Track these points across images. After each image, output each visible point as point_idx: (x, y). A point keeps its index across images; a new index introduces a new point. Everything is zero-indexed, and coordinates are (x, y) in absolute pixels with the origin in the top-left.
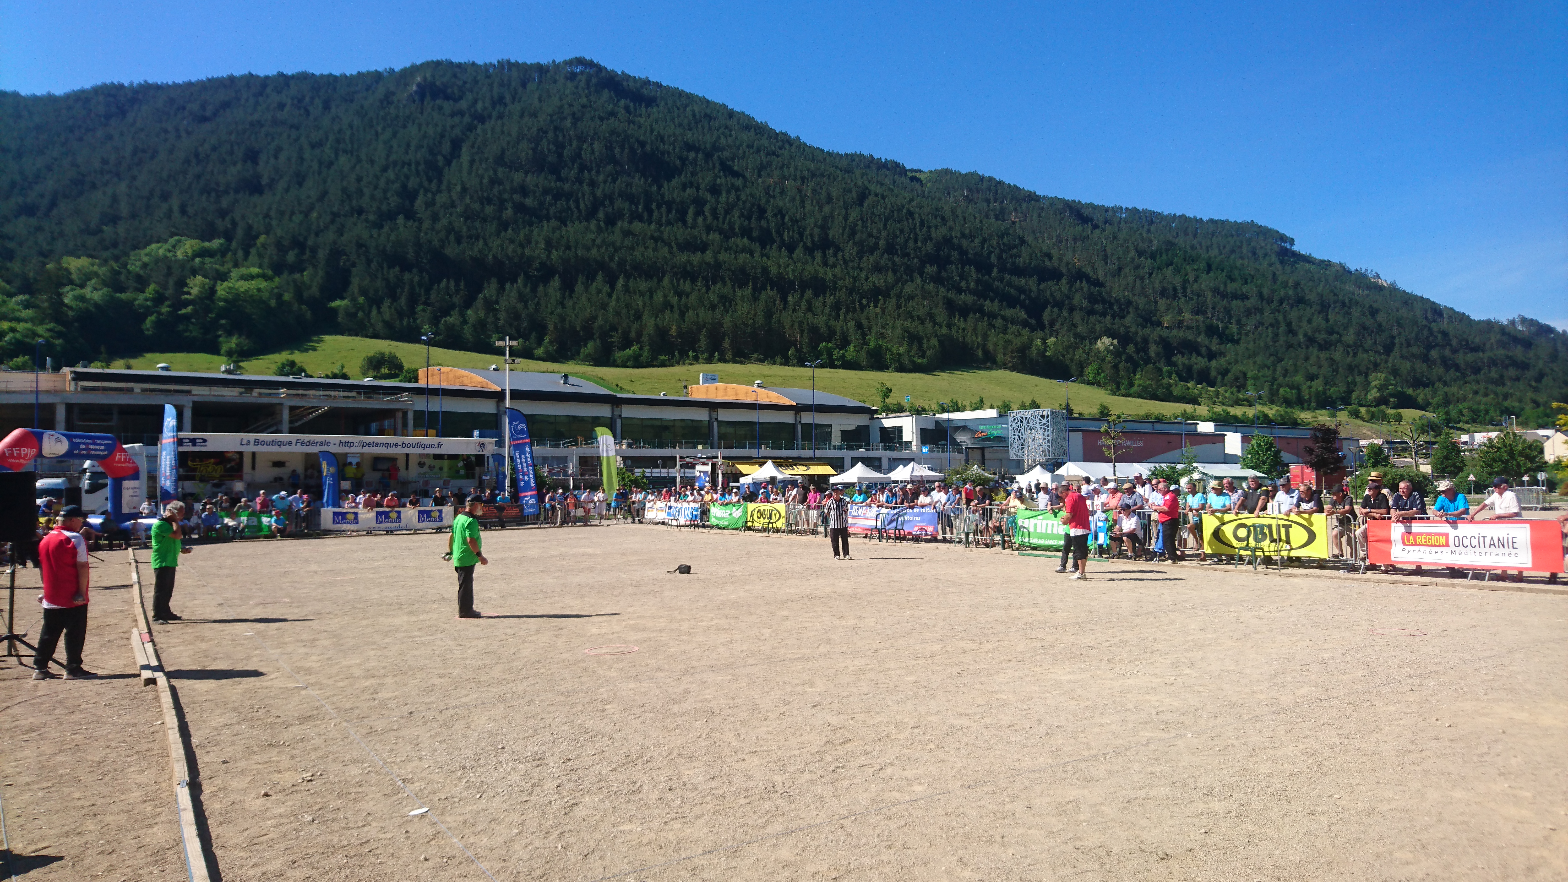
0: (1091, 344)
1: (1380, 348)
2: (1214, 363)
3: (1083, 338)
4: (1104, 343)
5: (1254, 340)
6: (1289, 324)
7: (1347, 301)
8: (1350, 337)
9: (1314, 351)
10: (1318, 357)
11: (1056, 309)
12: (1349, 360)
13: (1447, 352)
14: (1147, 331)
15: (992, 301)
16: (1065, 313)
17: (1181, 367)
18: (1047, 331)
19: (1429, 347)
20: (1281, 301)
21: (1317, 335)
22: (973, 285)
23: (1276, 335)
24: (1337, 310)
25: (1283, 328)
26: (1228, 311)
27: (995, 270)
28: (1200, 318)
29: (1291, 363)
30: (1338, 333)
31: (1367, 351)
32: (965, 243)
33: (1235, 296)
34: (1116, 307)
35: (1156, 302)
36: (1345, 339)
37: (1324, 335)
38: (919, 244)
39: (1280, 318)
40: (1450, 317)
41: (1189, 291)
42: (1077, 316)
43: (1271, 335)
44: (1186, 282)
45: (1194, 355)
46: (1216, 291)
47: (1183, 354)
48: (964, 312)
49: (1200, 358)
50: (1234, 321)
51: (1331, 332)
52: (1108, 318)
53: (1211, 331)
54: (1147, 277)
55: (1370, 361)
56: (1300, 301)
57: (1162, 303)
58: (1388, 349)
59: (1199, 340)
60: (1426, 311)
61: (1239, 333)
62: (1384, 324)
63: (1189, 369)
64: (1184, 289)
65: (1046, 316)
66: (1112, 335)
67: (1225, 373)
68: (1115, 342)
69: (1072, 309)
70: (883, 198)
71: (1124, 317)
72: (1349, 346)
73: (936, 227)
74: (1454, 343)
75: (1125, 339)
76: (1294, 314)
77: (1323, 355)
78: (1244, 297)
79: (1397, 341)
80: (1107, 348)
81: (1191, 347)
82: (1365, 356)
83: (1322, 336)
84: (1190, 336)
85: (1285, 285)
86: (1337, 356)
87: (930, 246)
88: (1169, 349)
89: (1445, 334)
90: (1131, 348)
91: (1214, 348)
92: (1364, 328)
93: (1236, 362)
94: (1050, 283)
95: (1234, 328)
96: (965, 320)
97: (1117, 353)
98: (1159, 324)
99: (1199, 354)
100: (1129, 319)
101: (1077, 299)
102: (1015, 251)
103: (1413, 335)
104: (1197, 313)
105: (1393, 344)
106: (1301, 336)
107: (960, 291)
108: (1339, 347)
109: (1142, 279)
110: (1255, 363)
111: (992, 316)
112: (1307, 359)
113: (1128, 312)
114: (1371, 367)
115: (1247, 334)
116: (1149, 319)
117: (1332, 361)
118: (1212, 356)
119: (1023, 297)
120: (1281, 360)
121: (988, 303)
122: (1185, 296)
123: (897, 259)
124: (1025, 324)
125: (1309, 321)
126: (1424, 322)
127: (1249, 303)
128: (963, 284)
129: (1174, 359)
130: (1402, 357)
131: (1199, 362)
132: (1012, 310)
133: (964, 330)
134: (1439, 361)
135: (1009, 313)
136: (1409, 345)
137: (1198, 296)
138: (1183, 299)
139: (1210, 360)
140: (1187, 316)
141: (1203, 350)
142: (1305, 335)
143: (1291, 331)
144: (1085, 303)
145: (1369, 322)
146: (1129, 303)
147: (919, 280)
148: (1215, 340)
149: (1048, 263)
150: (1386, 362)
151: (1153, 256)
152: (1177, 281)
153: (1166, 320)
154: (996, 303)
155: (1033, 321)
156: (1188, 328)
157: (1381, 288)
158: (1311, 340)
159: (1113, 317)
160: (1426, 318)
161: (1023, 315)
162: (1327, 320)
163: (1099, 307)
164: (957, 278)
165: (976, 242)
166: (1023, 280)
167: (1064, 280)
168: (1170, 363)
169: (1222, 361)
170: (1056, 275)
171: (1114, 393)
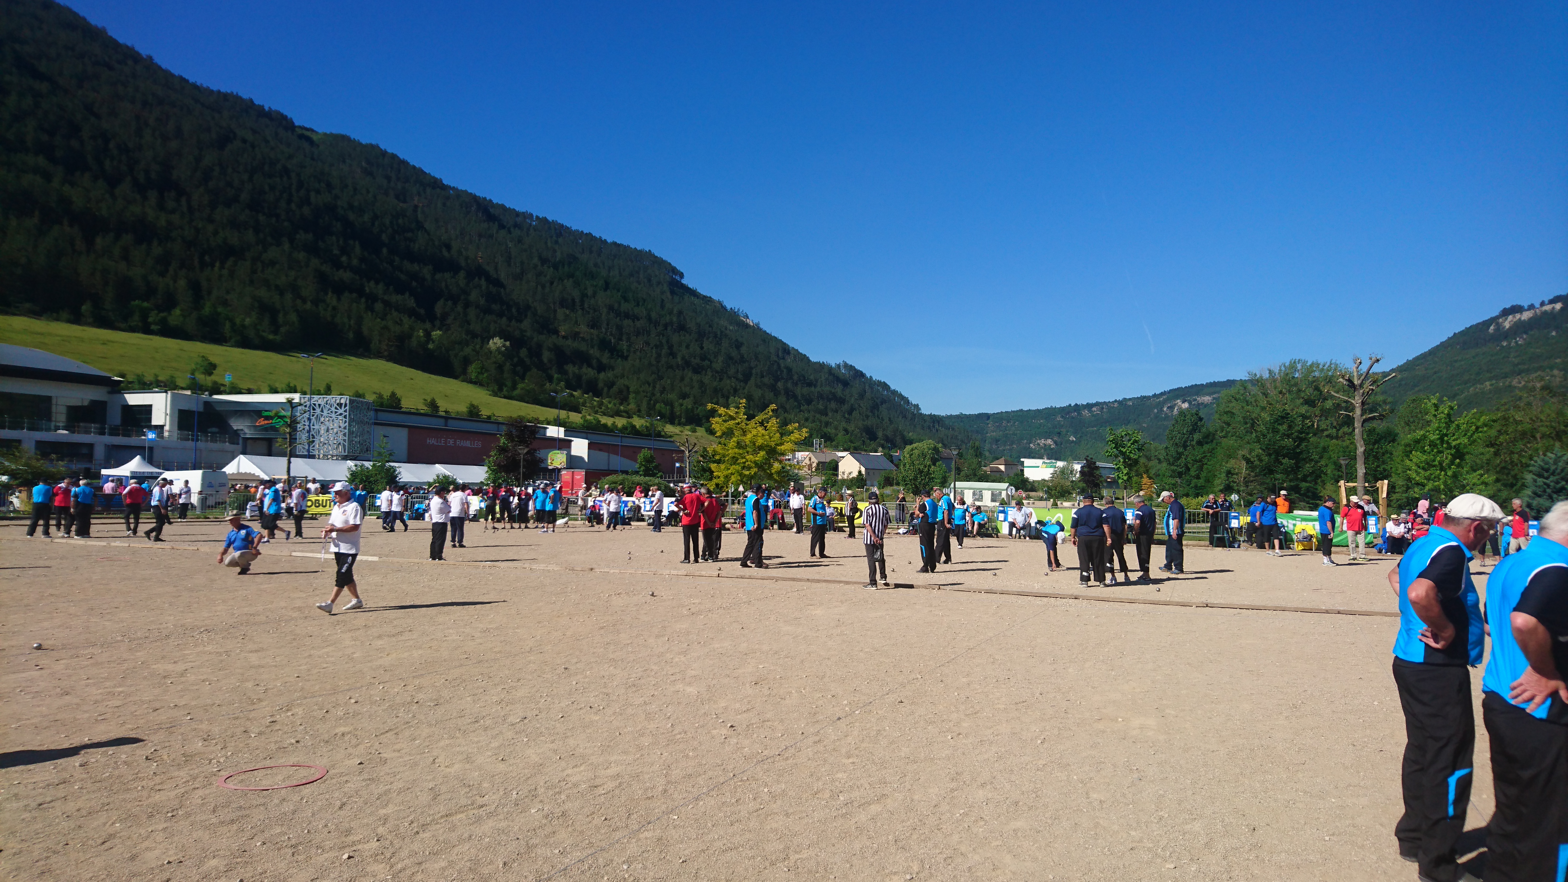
0: (483, 343)
1: (740, 376)
2: (602, 376)
3: (474, 336)
4: (496, 343)
5: (640, 359)
6: (671, 347)
7: (719, 333)
8: (718, 365)
9: (689, 374)
10: (692, 379)
11: (450, 303)
12: (715, 384)
13: (789, 385)
14: (542, 337)
15: (377, 283)
16: (459, 308)
17: (571, 375)
18: (437, 323)
19: (777, 379)
20: (666, 326)
21: (693, 360)
22: (355, 262)
23: (659, 356)
24: (710, 339)
25: (665, 351)
26: (619, 328)
27: (385, 250)
28: (595, 332)
29: (669, 382)
30: (709, 360)
31: (729, 378)
32: (352, 216)
33: (627, 316)
34: (514, 310)
35: (555, 311)
36: (714, 365)
37: (698, 361)
38: (293, 206)
39: (664, 341)
40: (795, 357)
41: (586, 306)
42: (472, 313)
43: (654, 355)
44: (584, 296)
45: (585, 365)
46: (611, 308)
47: (574, 365)
48: (339, 289)
49: (590, 370)
50: (624, 338)
51: (703, 358)
52: (504, 319)
53: (604, 345)
54: (548, 285)
55: (732, 386)
56: (682, 328)
57: (561, 313)
58: (747, 378)
59: (591, 352)
60: (778, 349)
61: (628, 351)
62: (745, 356)
63: (579, 378)
64: (582, 302)
65: (439, 308)
66: (504, 336)
67: (611, 384)
68: (508, 343)
69: (467, 305)
70: (253, 146)
71: (521, 321)
72: (717, 372)
73: (318, 192)
74: (795, 377)
75: (517, 342)
76: (675, 338)
77: (696, 377)
78: (635, 318)
79: (754, 371)
80: (498, 349)
81: (583, 358)
82: (728, 382)
83: (696, 361)
84: (583, 347)
85: (671, 313)
86: (707, 379)
87: (306, 210)
88: (562, 358)
89: (789, 370)
90: (523, 352)
91: (605, 360)
92: (731, 358)
93: (623, 376)
94: (447, 275)
95: (624, 345)
96: (339, 299)
97: (508, 354)
98: (556, 332)
99: (590, 365)
100: (526, 324)
101: (474, 296)
102: (409, 235)
103: (766, 368)
104: (592, 327)
105: (751, 374)
106: (679, 359)
107: (338, 265)
108: (709, 373)
109: (543, 287)
110: (638, 379)
111: (372, 299)
112: (682, 379)
113: (526, 316)
114: (732, 391)
115: (635, 352)
116: (546, 326)
117: (702, 384)
118: (601, 368)
119: (414, 284)
120: (661, 378)
121: (372, 284)
122: (583, 309)
123: (261, 218)
124: (412, 313)
125: (687, 347)
126: (775, 359)
127: (638, 324)
128: (344, 259)
129: (566, 367)
130: (757, 386)
131: (588, 373)
132: (399, 297)
133: (334, 308)
134: (783, 392)
135: (395, 298)
136: (763, 377)
137: (595, 311)
138: (580, 312)
139: (599, 372)
140: (583, 328)
141: (594, 362)
142: (683, 358)
143: (672, 354)
144: (482, 302)
145: (734, 353)
146: (528, 307)
147: (286, 246)
148: (607, 354)
149: (446, 254)
150: (744, 388)
151: (556, 267)
152: (576, 294)
153: (563, 330)
154: (381, 286)
155: (422, 311)
156: (583, 339)
157: (747, 326)
158: (687, 364)
159: (510, 319)
160: (778, 356)
161: (411, 303)
162: (702, 348)
163: (495, 307)
164: (336, 252)
165: (366, 218)
166: (416, 267)
167: (462, 274)
168: (562, 371)
169: (610, 374)
170: (453, 267)
171: (495, 394)
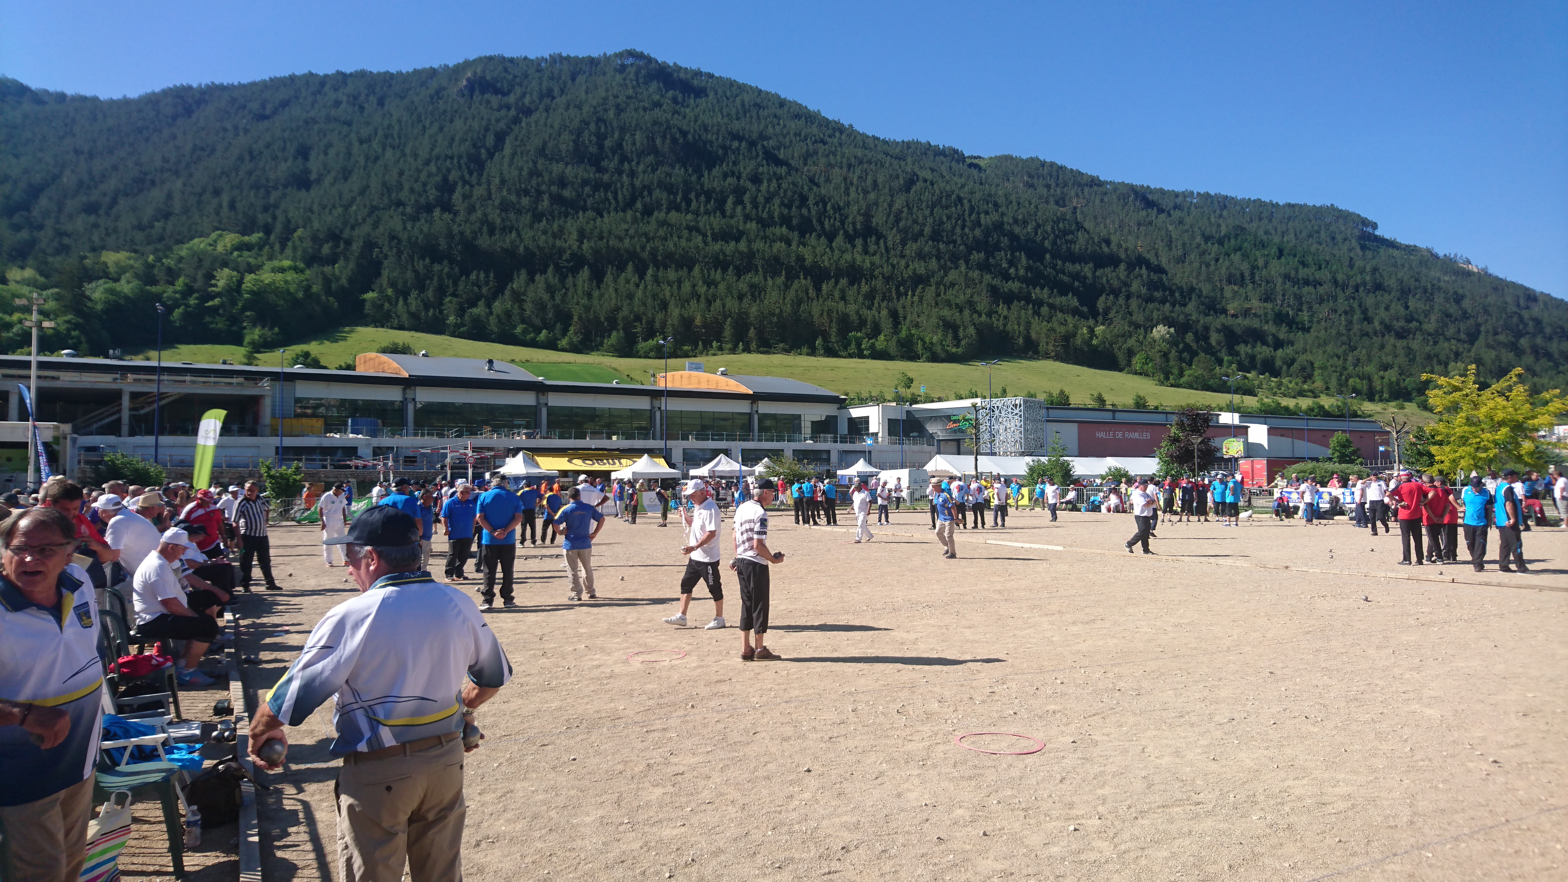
0: (1146, 332)
1: (1463, 336)
2: (1280, 352)
3: (1137, 326)
4: (1160, 331)
5: (1326, 329)
6: (1365, 311)
7: (1430, 287)
8: (1431, 325)
9: (1391, 340)
10: (1395, 347)
11: (1111, 297)
12: (1428, 349)
13: (1539, 341)
14: (1209, 319)
15: (1042, 289)
16: (1121, 301)
17: (1243, 356)
18: (1100, 318)
19: (1519, 335)
20: (1357, 288)
21: (1395, 323)
22: (1022, 272)
23: (1350, 322)
24: (1418, 296)
25: (1358, 315)
26: (1298, 298)
27: (1048, 256)
28: (1269, 305)
29: (1364, 351)
30: (1418, 321)
31: (1448, 340)
32: (1017, 230)
33: (1307, 283)
34: (1177, 295)
35: (1222, 290)
36: (1425, 327)
37: (1402, 323)
38: (967, 230)
39: (1355, 305)
40: (1544, 303)
41: (1257, 278)
42: (1134, 303)
43: (1344, 323)
44: (1254, 268)
45: (1259, 344)
46: (1287, 277)
47: (1246, 343)
48: (1009, 299)
49: (1264, 347)
50: (1304, 308)
51: (1409, 320)
52: (1168, 305)
53: (1280, 318)
54: (1213, 263)
55: (1451, 350)
56: (1378, 287)
57: (1228, 290)
58: (1473, 338)
59: (1266, 328)
60: (1518, 297)
61: (1311, 321)
62: (1469, 311)
63: (1252, 358)
64: (1253, 275)
65: (1101, 303)
66: (1168, 322)
67: (1291, 362)
68: (1172, 330)
69: (1128, 297)
70: (932, 184)
71: (1185, 305)
72: (1430, 334)
73: (987, 213)
74: (1548, 330)
75: (1183, 328)
76: (1370, 301)
77: (1400, 344)
78: (1318, 284)
79: (1483, 329)
80: (1162, 337)
81: (1256, 336)
82: (1446, 345)
83: (1399, 324)
84: (1256, 324)
85: (1363, 271)
86: (1415, 345)
87: (978, 232)
88: (1232, 338)
89: (1538, 322)
90: (1189, 337)
91: (1282, 336)
92: (1449, 316)
93: (1305, 351)
94: (1108, 270)
95: (1305, 316)
96: (1009, 309)
97: (1173, 342)
98: (1224, 311)
99: (1264, 343)
100: (1191, 307)
101: (1135, 286)
102: (1070, 237)
103: (1501, 323)
104: (1266, 301)
105: (1479, 332)
106: (1376, 324)
107: (1007, 277)
108: (1419, 336)
109: (1208, 265)
110: (1324, 352)
111: (1039, 303)
112: (1382, 347)
113: (1190, 299)
114: (1454, 357)
115: (1318, 322)
116: (1213, 307)
117: (1409, 351)
118: (1278, 344)
119: (1077, 284)
120: (1353, 349)
121: (1038, 290)
122: (1253, 283)
123: (942, 246)
124: (1075, 312)
125: (1387, 308)
126: (1514, 309)
127: (1322, 290)
128: (1012, 270)
129: (1237, 348)
130: (1488, 346)
131: (1263, 351)
132: (1063, 298)
133: (1005, 318)
134: (1528, 350)
135: (1059, 300)
136: (1496, 333)
137: (1268, 282)
138: (1250, 286)
139: (1275, 349)
140: (1255, 304)
141: (1270, 339)
142: (1382, 322)
143: (1368, 319)
144: (1144, 291)
145: (1453, 309)
146: (1192, 289)
147: (963, 267)
148: (1284, 328)
149: (1106, 249)
150: (1469, 351)
151: (1221, 242)
152: (1245, 267)
153: (1232, 308)
154: (1046, 290)
155: (1085, 309)
156: (1255, 315)
157: (1469, 273)
158: (1388, 328)
159: (1173, 305)
160: (1518, 305)
161: (1075, 302)
162: (1407, 307)
163: (1158, 294)
164: (1005, 265)
165: (1030, 228)
166: (1077, 267)
167: (1122, 266)
168: (1232, 352)
169: (1289, 350)
170: (1113, 261)
171: (1162, 384)
